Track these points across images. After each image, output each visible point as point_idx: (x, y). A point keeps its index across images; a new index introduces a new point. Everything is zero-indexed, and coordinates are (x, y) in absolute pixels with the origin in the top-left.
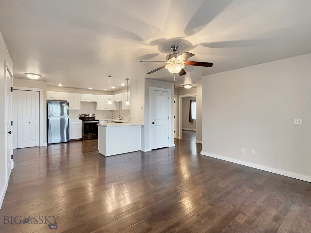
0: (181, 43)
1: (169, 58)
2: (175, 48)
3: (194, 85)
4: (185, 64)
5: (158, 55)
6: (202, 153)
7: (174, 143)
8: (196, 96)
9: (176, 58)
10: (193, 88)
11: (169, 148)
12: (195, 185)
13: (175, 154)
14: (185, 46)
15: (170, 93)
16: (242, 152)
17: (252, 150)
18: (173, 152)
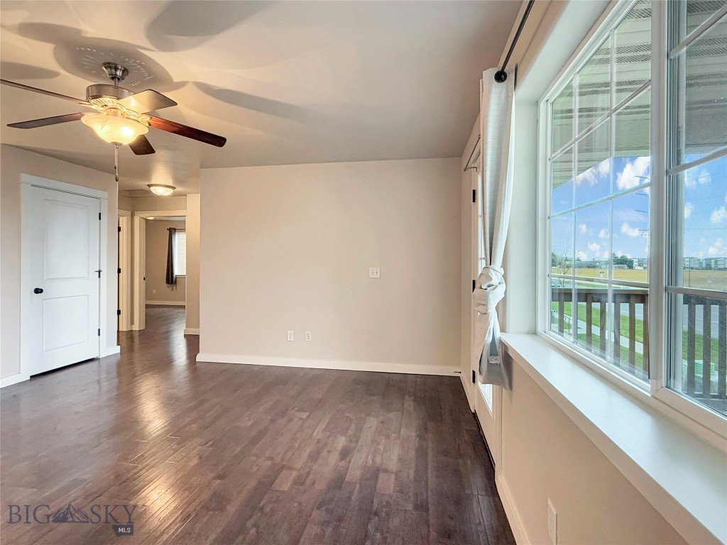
0: (139, 64)
1: (96, 93)
2: (119, 73)
3: (179, 189)
4: (150, 125)
5: (57, 78)
6: (199, 358)
7: (118, 345)
8: (187, 219)
9: (118, 99)
10: (174, 195)
11: (101, 361)
12: (179, 443)
13: (119, 374)
14: (149, 75)
15: (105, 203)
16: (289, 339)
17: (307, 332)
18: (115, 369)
